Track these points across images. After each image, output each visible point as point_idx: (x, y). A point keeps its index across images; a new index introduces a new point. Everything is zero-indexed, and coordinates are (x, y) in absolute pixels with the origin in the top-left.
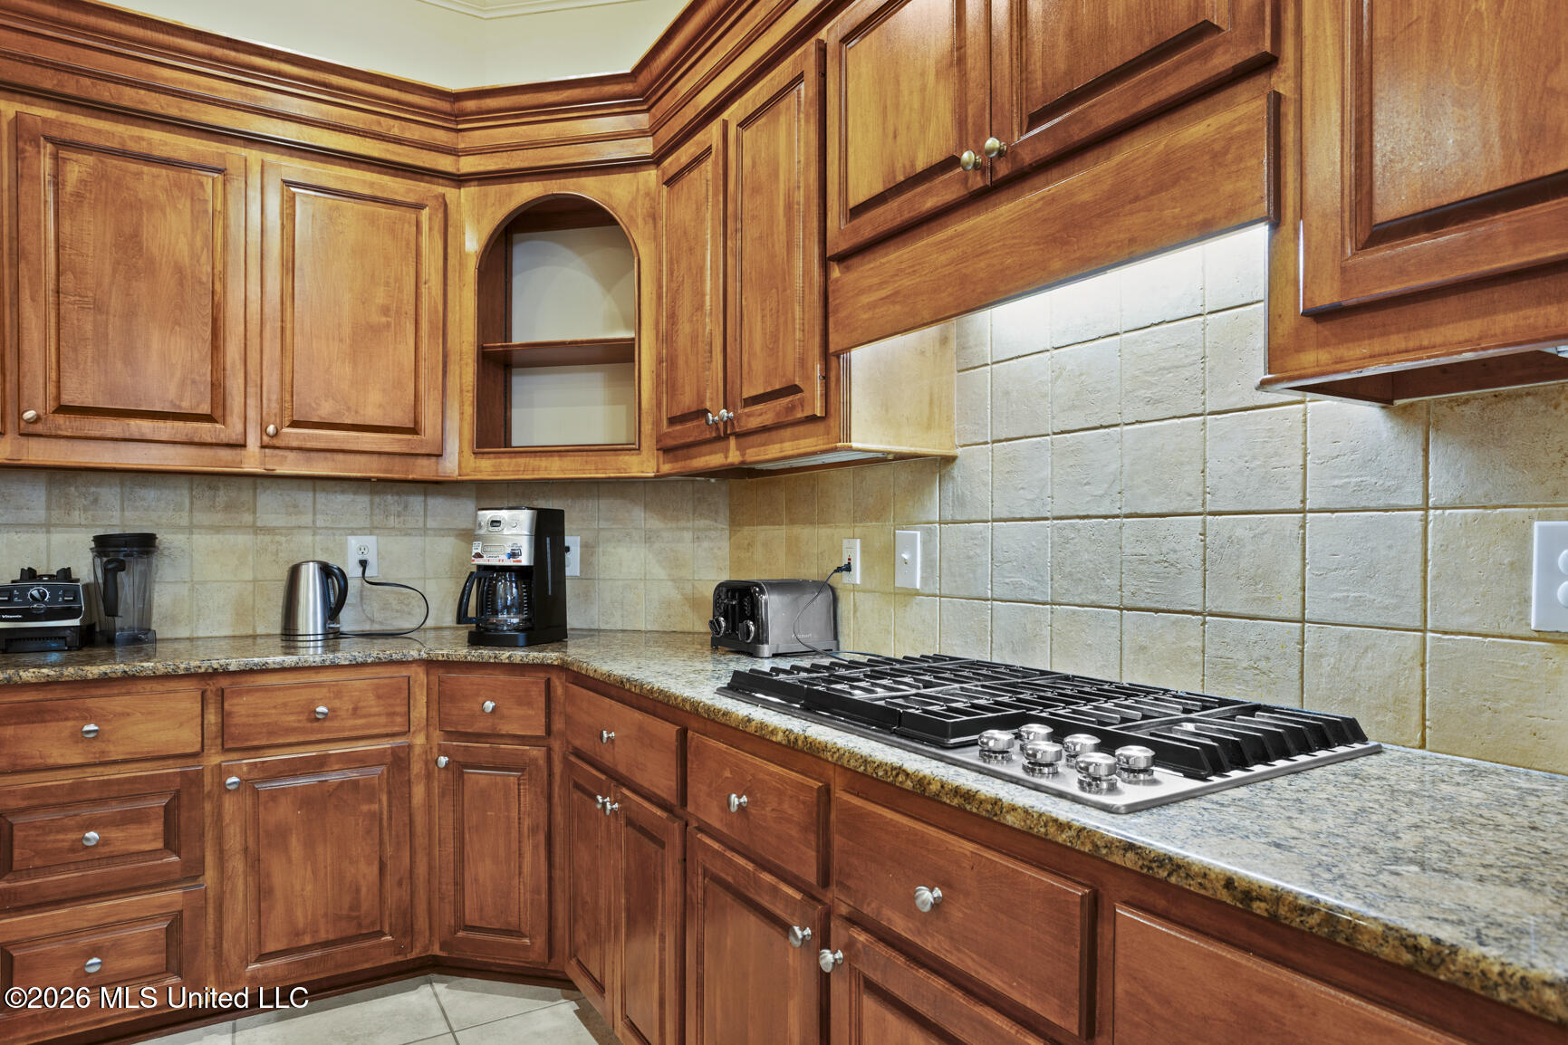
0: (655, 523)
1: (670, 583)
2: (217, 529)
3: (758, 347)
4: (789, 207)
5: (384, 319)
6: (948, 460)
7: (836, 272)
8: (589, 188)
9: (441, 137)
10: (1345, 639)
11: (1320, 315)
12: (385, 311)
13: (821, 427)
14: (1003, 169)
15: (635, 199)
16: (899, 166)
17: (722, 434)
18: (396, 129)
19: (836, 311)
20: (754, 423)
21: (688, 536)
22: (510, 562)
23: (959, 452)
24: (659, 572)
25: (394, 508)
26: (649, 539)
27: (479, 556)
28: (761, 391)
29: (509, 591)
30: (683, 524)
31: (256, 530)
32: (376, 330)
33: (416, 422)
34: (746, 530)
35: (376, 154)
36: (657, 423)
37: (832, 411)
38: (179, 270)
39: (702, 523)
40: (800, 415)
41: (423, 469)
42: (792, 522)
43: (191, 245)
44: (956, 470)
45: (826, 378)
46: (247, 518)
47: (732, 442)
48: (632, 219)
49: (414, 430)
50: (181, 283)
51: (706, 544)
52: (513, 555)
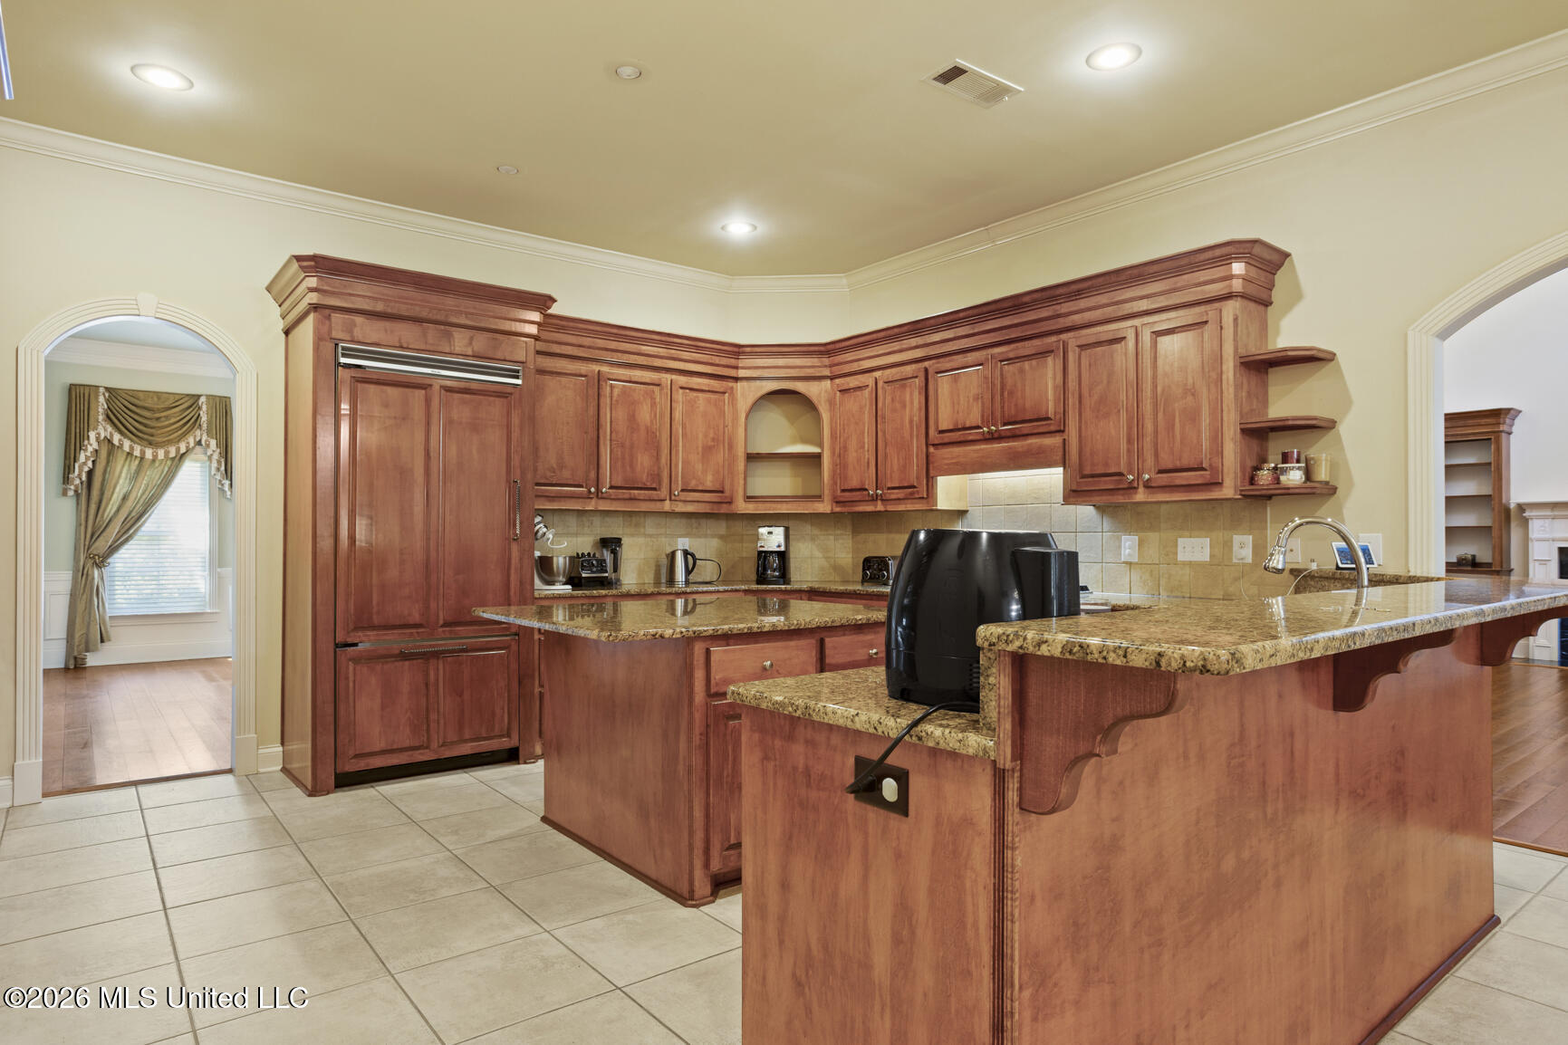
0: (816, 532)
1: (823, 560)
2: (632, 535)
3: (895, 468)
4: (911, 421)
5: (713, 444)
6: (966, 512)
7: (932, 449)
8: (800, 386)
9: (732, 362)
10: (1086, 566)
11: (1074, 491)
12: (713, 440)
13: (924, 501)
14: (996, 435)
15: (820, 393)
16: (959, 422)
17: (874, 499)
18: (716, 360)
19: (933, 463)
20: (893, 497)
21: (832, 537)
22: (778, 549)
23: (968, 508)
24: (818, 554)
25: (695, 525)
26: (813, 539)
27: (761, 547)
28: (897, 485)
29: (775, 562)
30: (830, 532)
31: (645, 535)
32: (710, 448)
33: (723, 488)
34: (863, 536)
35: (709, 372)
36: (834, 491)
37: (930, 495)
38: (647, 428)
39: (839, 532)
40: (917, 496)
41: (724, 509)
42: (890, 532)
43: (650, 416)
44: (968, 515)
45: (927, 485)
46: (642, 530)
47: (879, 502)
48: (819, 401)
49: (722, 492)
50: (647, 433)
51: (841, 541)
52: (779, 546)
